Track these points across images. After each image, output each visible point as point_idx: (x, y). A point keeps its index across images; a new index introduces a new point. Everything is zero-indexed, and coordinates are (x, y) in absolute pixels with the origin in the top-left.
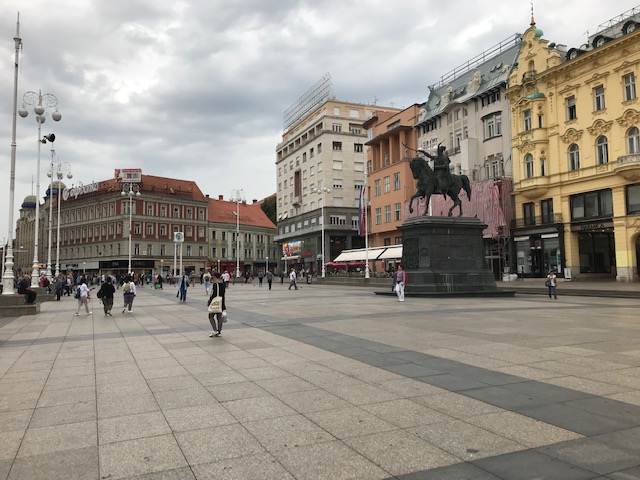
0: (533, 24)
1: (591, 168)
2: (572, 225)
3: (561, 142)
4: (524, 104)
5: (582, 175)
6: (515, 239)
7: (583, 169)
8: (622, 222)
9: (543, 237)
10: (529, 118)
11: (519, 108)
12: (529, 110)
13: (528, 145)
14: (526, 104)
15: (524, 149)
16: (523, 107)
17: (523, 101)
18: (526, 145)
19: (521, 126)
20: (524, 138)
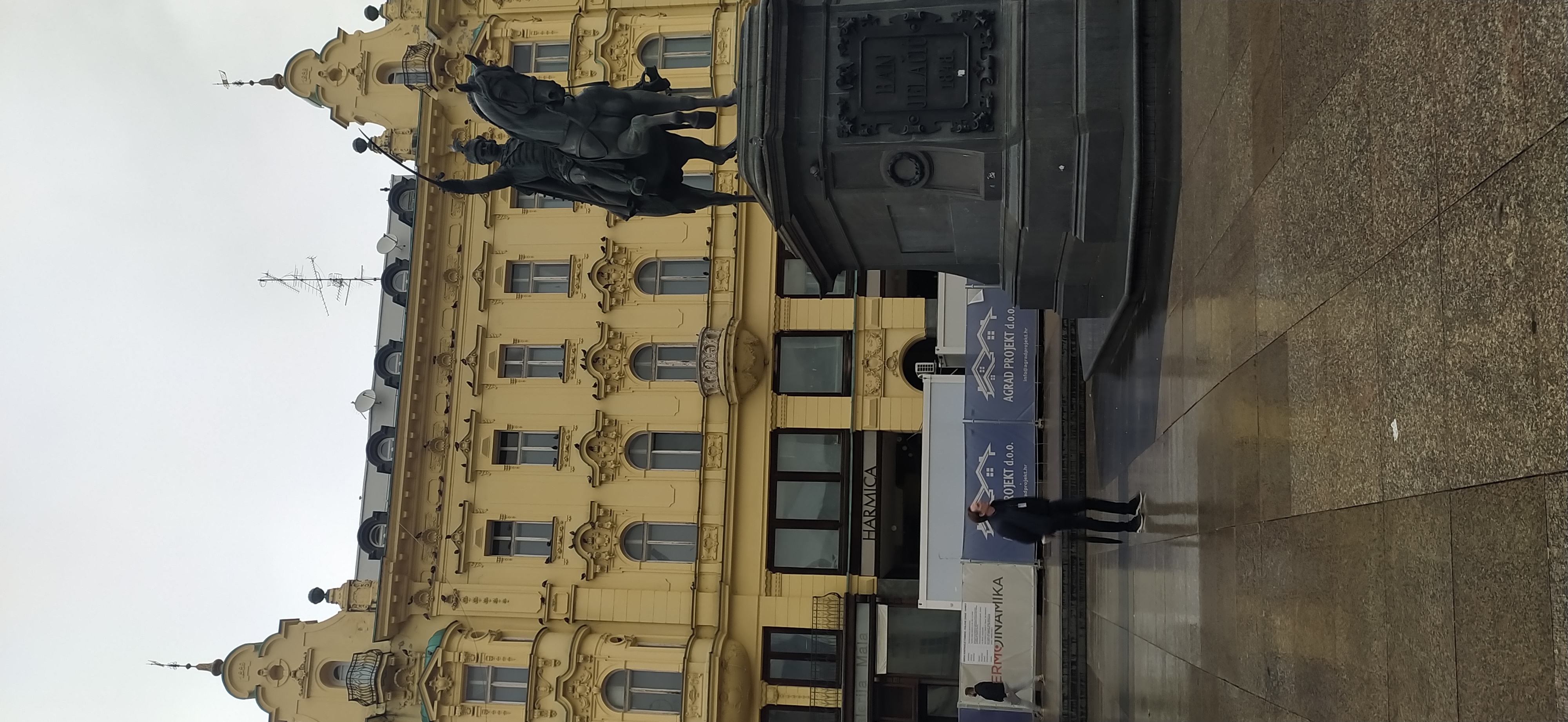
0: (217, 668)
1: (703, 483)
2: (856, 569)
3: (604, 579)
4: (440, 683)
5: (714, 517)
7: (701, 510)
8: (867, 403)
9: (882, 669)
10: (492, 682)
11: (446, 710)
12: (469, 672)
13: (577, 685)
14: (443, 676)
15: (582, 704)
16: (448, 691)
17: (430, 685)
18: (573, 691)
19: (505, 713)
20: (549, 702)
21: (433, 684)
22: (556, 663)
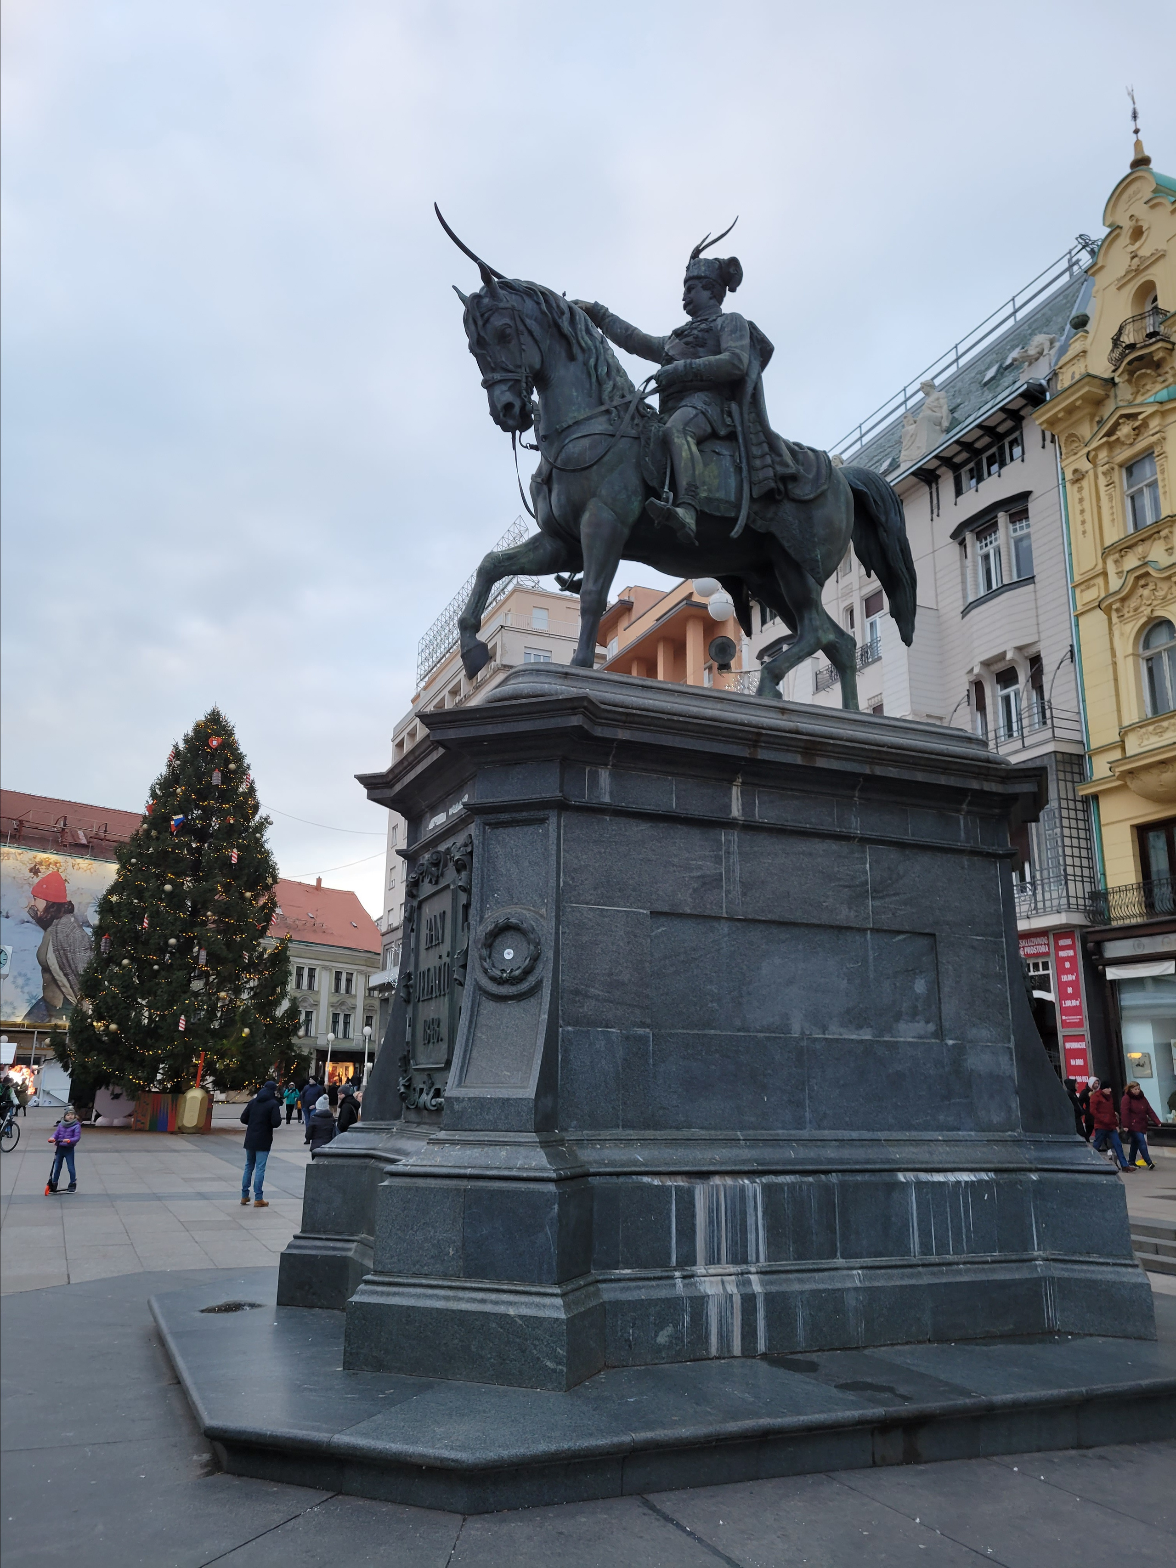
0: (1141, 162)
4: (1125, 430)
6: (1112, 973)
10: (1146, 486)
11: (1103, 455)
12: (1148, 454)
13: (1151, 586)
14: (1134, 429)
15: (1133, 603)
16: (1123, 444)
17: (1121, 421)
18: (1143, 586)
19: (1113, 520)
20: (1131, 561)
21: (1124, 423)
22: (1170, 550)
